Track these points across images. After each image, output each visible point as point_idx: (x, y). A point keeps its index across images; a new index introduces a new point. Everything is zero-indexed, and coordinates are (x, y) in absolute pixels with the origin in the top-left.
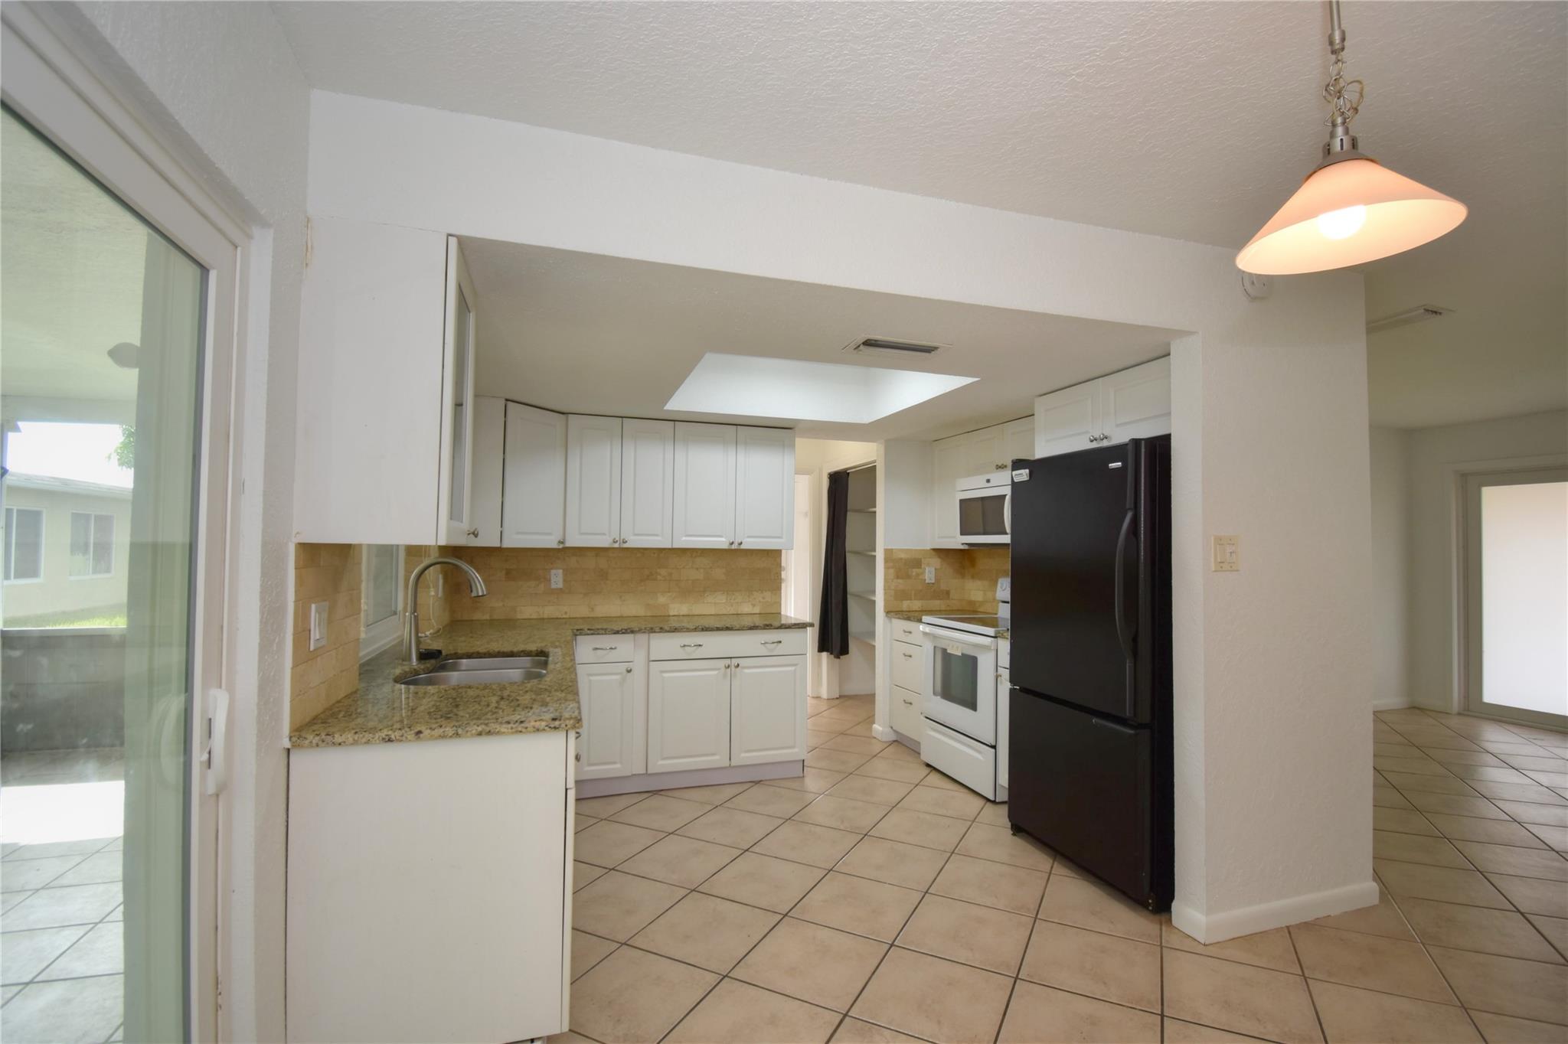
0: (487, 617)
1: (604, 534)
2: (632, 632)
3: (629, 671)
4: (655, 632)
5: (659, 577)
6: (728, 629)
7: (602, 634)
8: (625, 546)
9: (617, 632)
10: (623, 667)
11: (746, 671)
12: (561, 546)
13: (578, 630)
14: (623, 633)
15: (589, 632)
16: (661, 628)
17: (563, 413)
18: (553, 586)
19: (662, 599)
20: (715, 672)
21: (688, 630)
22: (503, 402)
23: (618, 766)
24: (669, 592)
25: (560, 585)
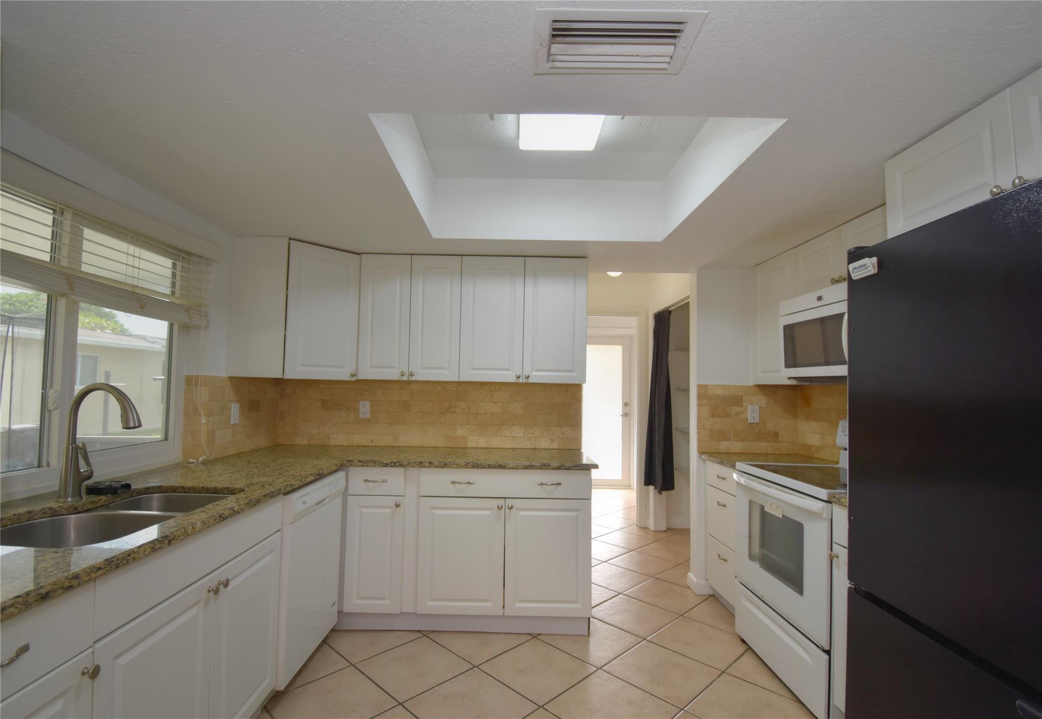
0: (305, 442)
1: (394, 367)
2: (401, 465)
3: (397, 506)
4: (424, 467)
5: (458, 410)
6: (501, 467)
7: (372, 466)
8: (413, 379)
9: (386, 465)
10: (392, 501)
11: (522, 513)
12: (354, 379)
13: (348, 461)
14: (392, 466)
15: (358, 463)
16: (430, 463)
17: (358, 254)
18: (362, 416)
19: (460, 431)
20: (488, 513)
21: (458, 466)
22: (287, 240)
23: (386, 602)
24: (468, 425)
25: (368, 416)
